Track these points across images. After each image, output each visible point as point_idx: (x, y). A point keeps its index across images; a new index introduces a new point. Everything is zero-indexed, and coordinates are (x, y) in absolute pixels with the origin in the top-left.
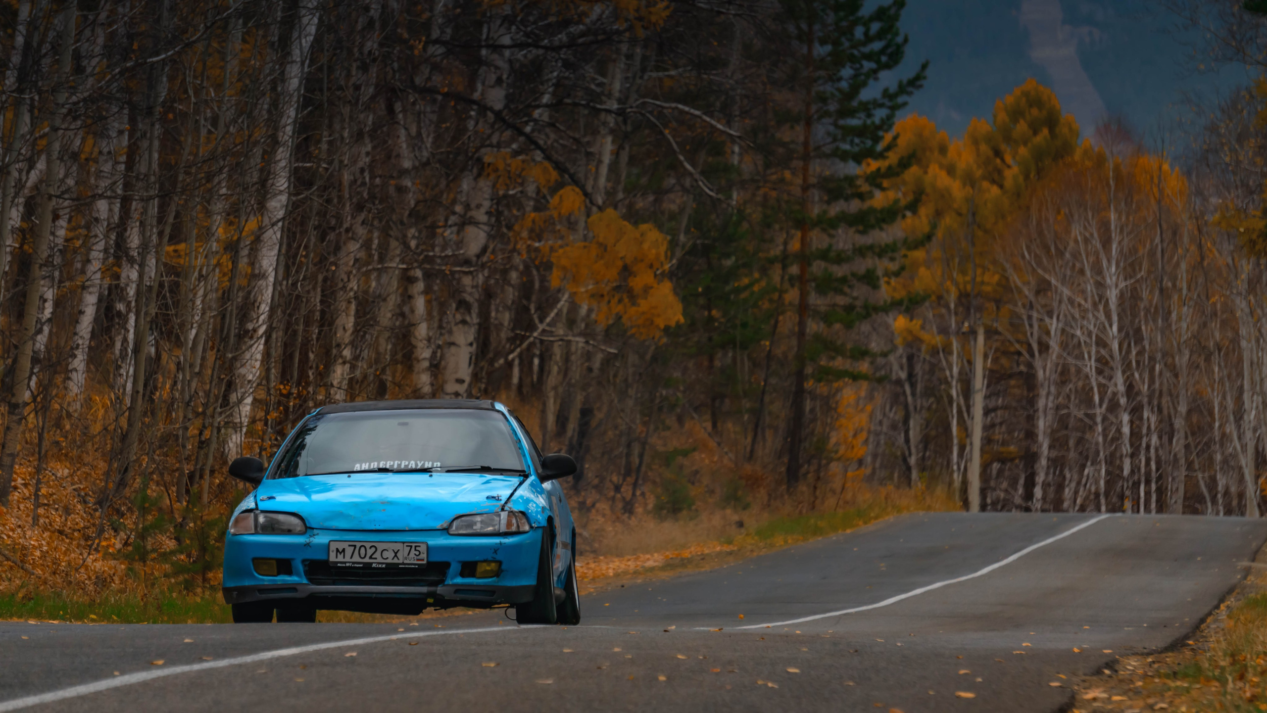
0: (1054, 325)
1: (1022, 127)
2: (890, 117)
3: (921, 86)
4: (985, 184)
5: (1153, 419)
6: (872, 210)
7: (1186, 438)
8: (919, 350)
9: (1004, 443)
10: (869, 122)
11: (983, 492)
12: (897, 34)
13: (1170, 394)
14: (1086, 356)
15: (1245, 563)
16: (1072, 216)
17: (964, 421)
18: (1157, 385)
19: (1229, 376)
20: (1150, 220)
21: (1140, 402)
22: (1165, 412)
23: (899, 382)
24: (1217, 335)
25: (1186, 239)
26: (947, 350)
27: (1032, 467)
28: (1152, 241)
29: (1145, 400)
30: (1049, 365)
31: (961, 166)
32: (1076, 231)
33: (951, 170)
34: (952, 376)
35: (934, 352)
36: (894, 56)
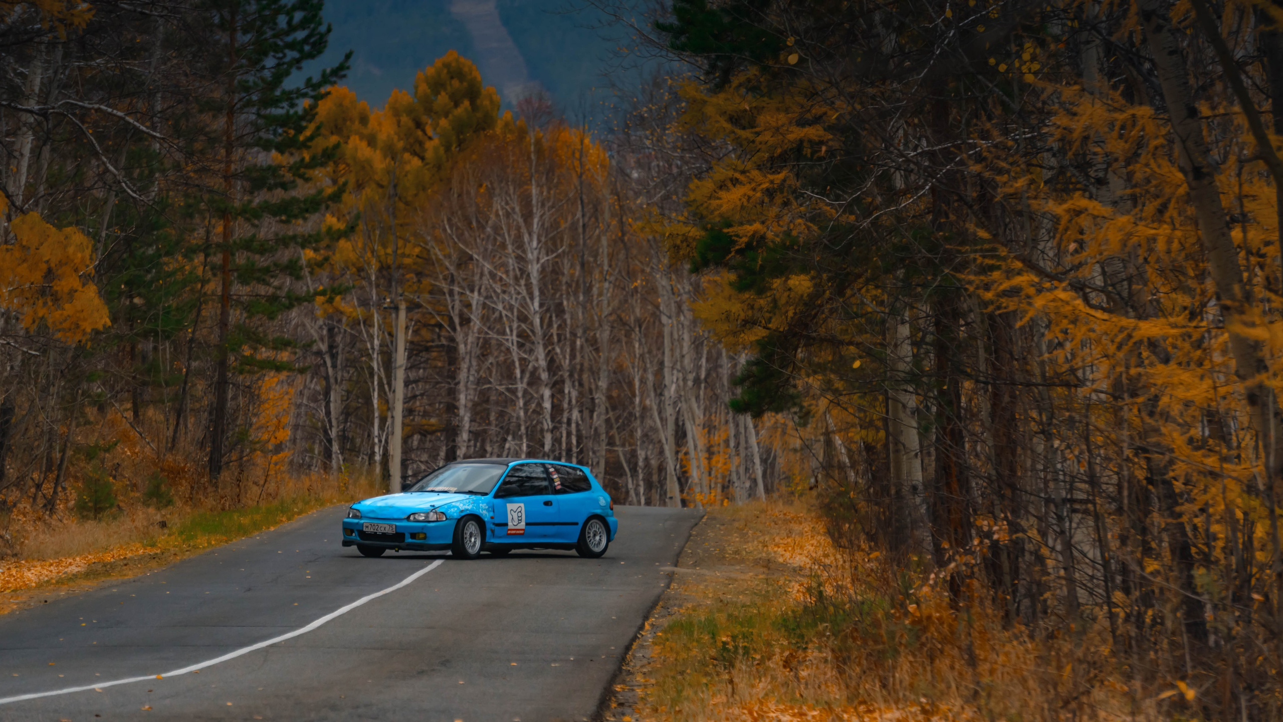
0: (475, 298)
1: (443, 99)
2: (313, 107)
3: (344, 76)
4: (407, 156)
5: (574, 394)
6: (295, 200)
7: (607, 413)
8: (340, 321)
9: (426, 414)
10: (292, 112)
11: (404, 465)
12: (320, 24)
13: (591, 369)
14: (508, 330)
15: (669, 568)
16: (494, 189)
17: (385, 393)
18: (578, 359)
19: (650, 352)
20: (571, 195)
21: (562, 376)
22: (586, 387)
23: (319, 353)
24: (638, 311)
25: (607, 215)
26: (368, 322)
27: (454, 441)
28: (574, 215)
29: (566, 375)
30: (470, 339)
31: (382, 137)
32: (498, 204)
33: (371, 141)
34: (373, 348)
35: (355, 323)
36: (318, 45)
